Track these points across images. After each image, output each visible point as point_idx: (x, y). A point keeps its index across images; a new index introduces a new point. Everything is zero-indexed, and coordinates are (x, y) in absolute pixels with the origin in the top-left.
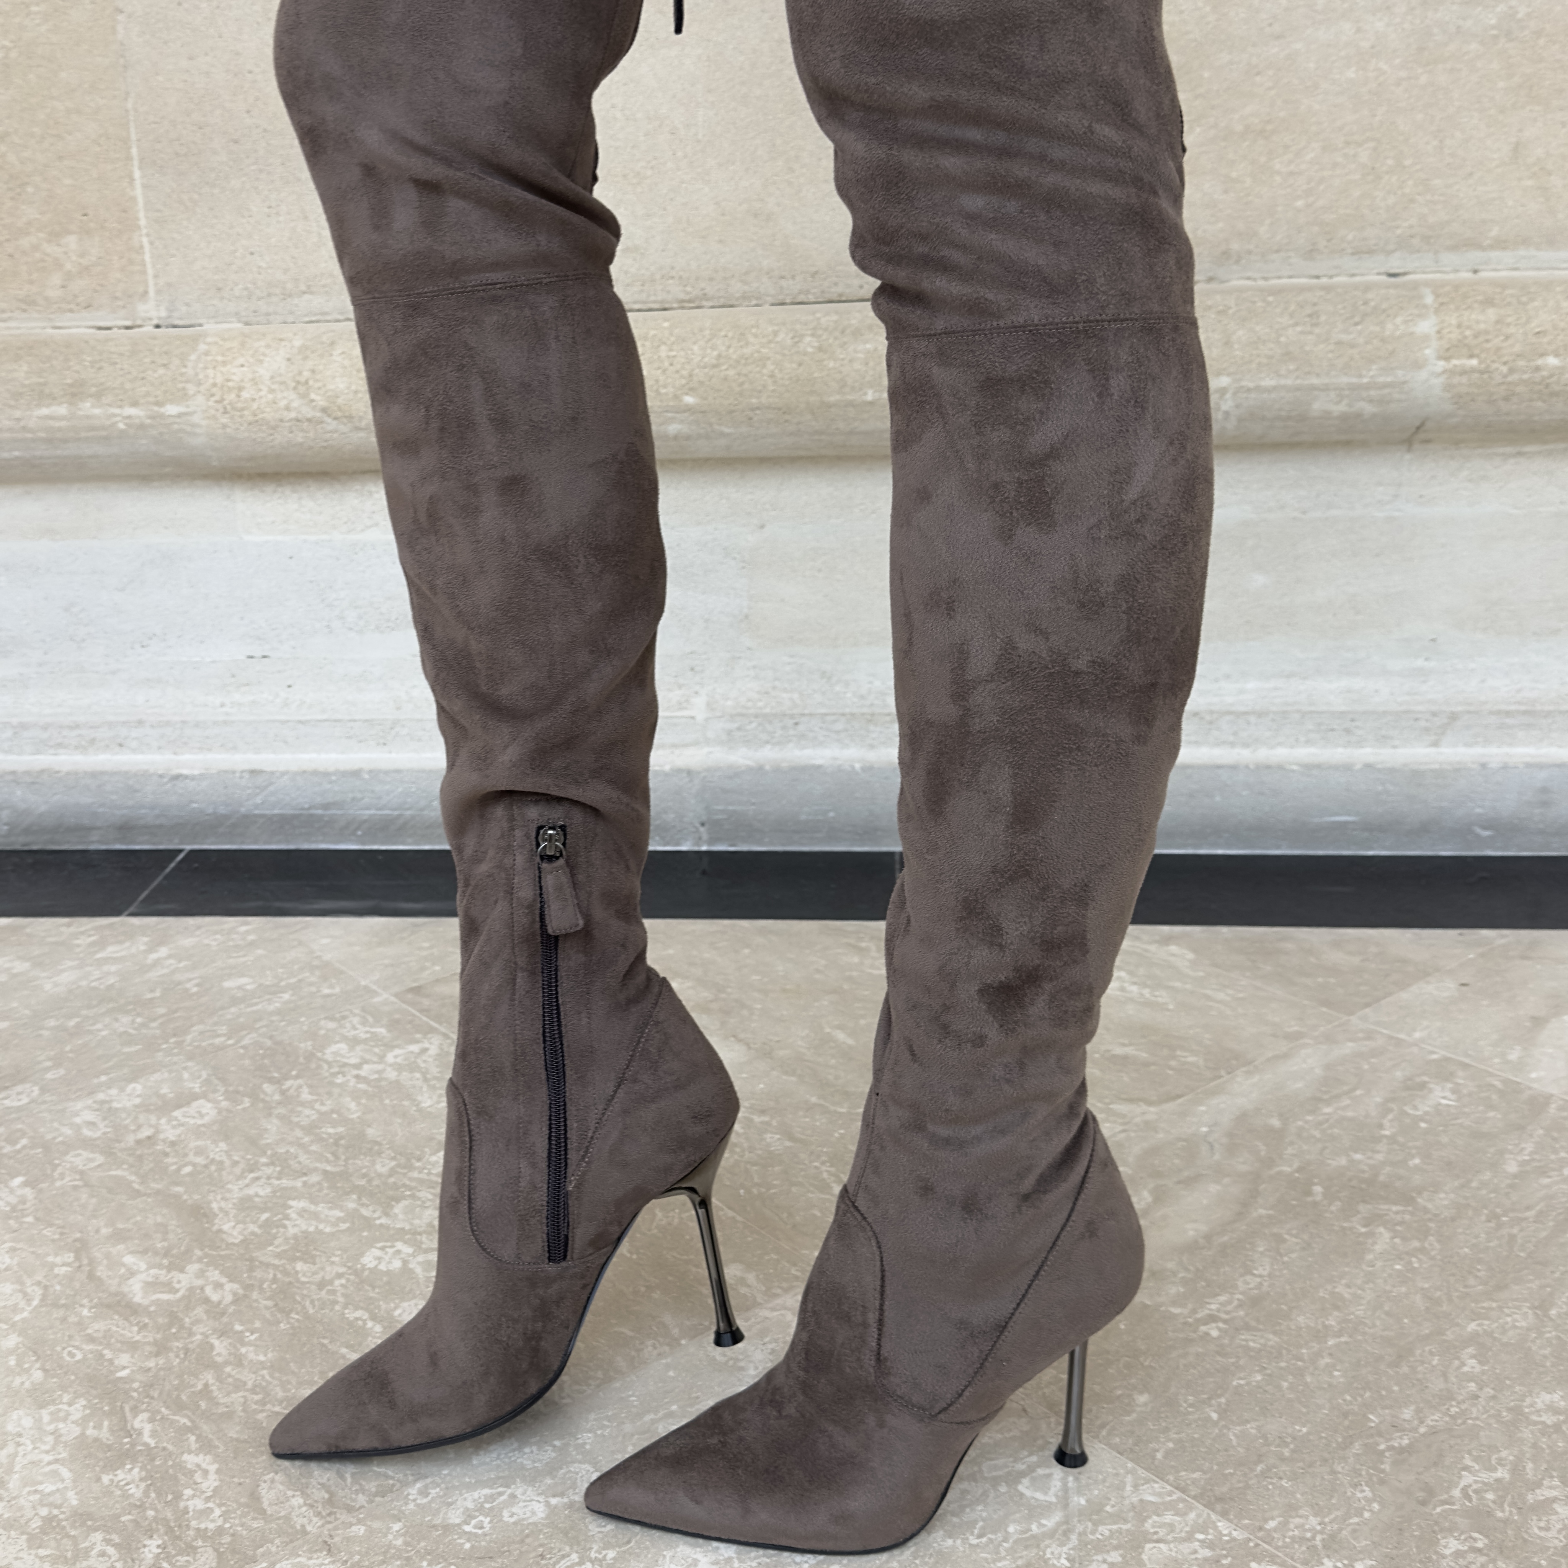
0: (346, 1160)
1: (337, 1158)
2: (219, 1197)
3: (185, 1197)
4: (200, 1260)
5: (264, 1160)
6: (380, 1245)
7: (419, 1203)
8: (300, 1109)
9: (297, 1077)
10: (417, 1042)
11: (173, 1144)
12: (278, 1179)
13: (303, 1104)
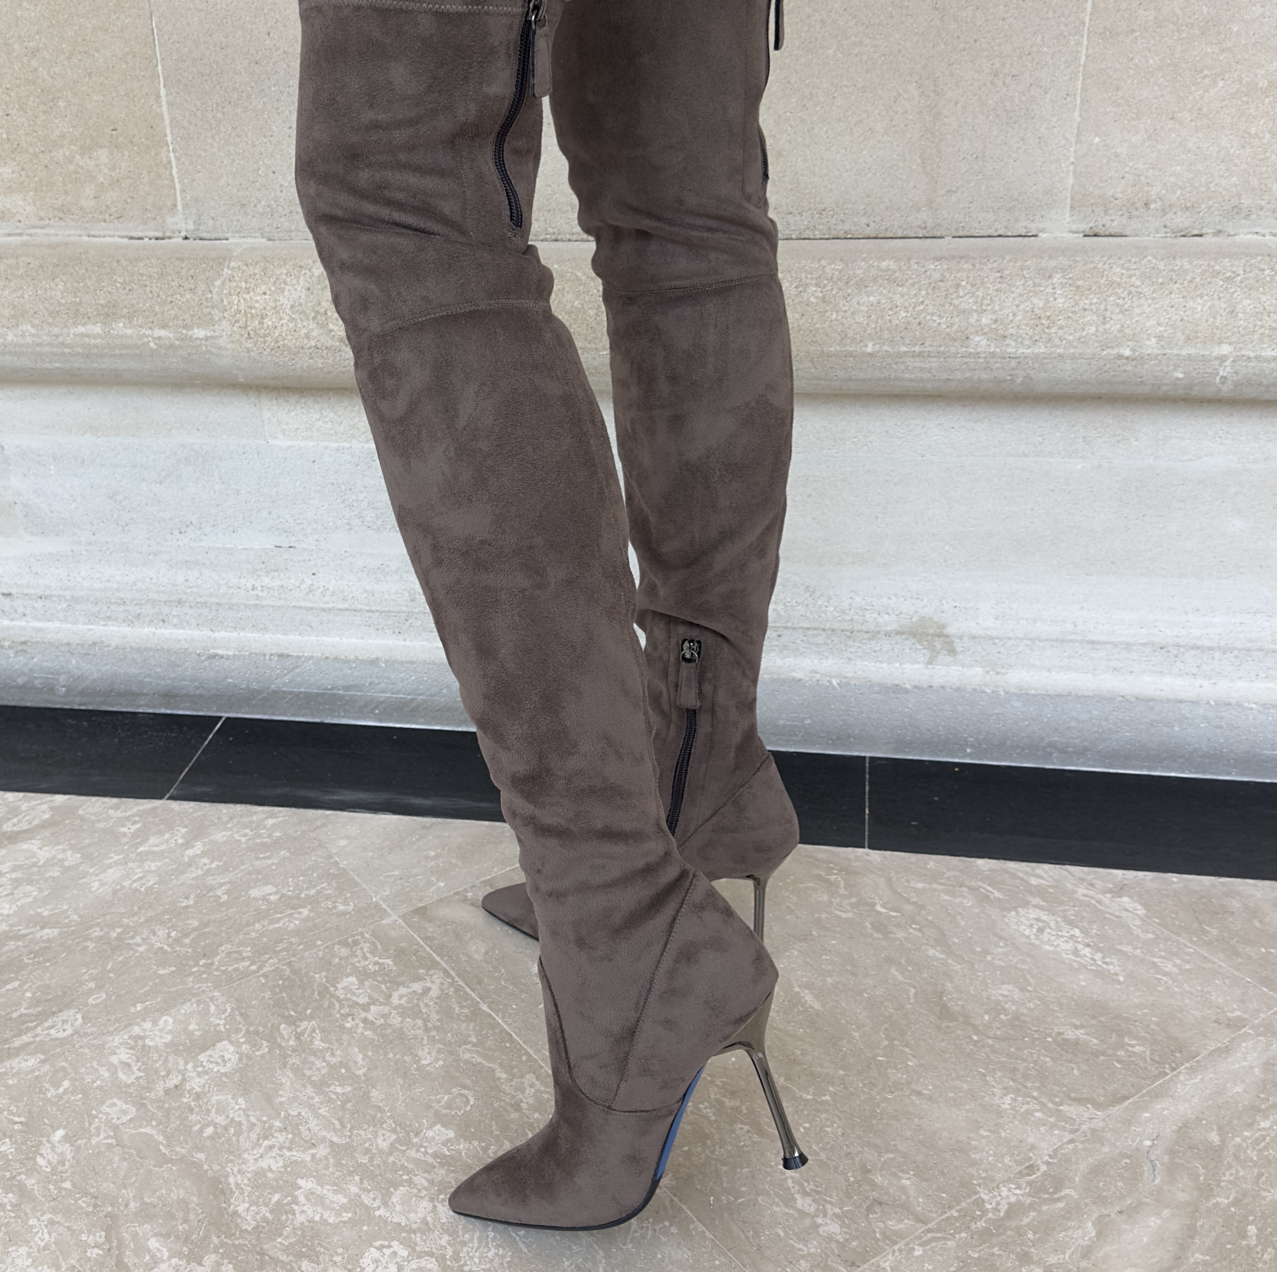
0: (351, 1130)
1: (343, 1126)
2: (236, 1169)
3: (206, 1167)
4: (216, 1251)
5: (278, 1124)
6: (377, 1244)
7: (415, 1191)
8: (312, 1059)
9: (312, 1017)
10: (420, 979)
11: (198, 1096)
12: (290, 1149)
13: (314, 1053)
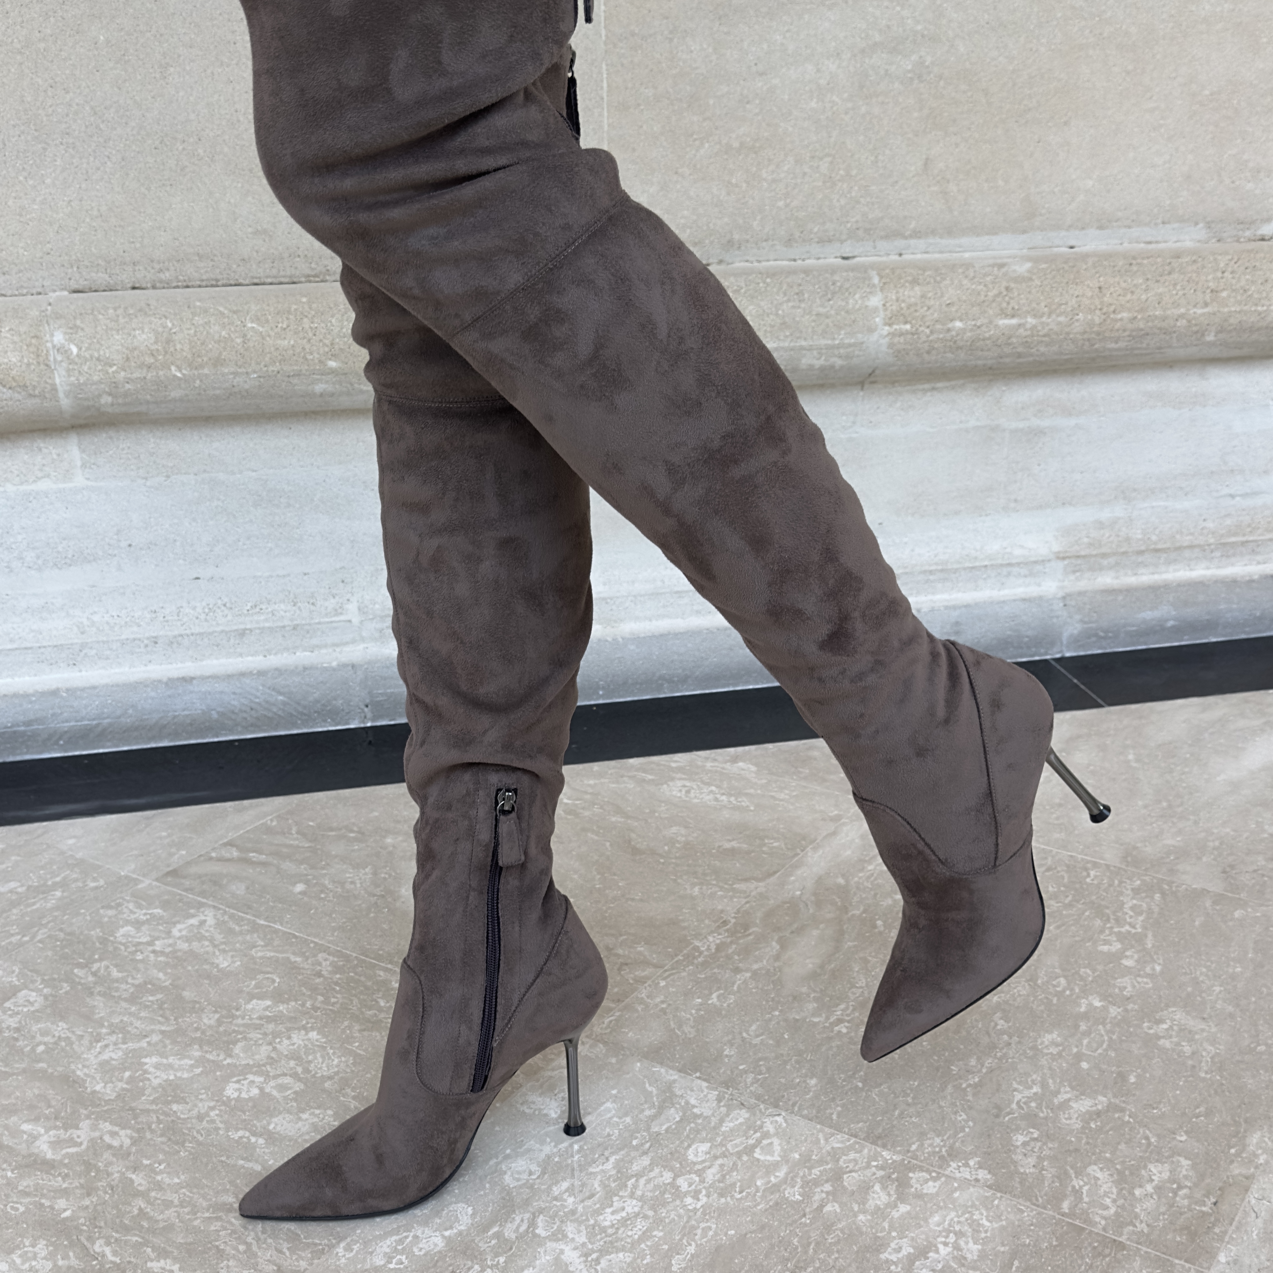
0: (176, 1019)
1: (167, 1019)
2: (80, 1066)
3: (50, 1071)
4: (88, 1117)
5: (104, 1031)
6: (235, 1079)
7: (252, 1042)
8: (116, 985)
9: (101, 960)
10: (193, 916)
11: (17, 1030)
12: (124, 1043)
13: (117, 981)
